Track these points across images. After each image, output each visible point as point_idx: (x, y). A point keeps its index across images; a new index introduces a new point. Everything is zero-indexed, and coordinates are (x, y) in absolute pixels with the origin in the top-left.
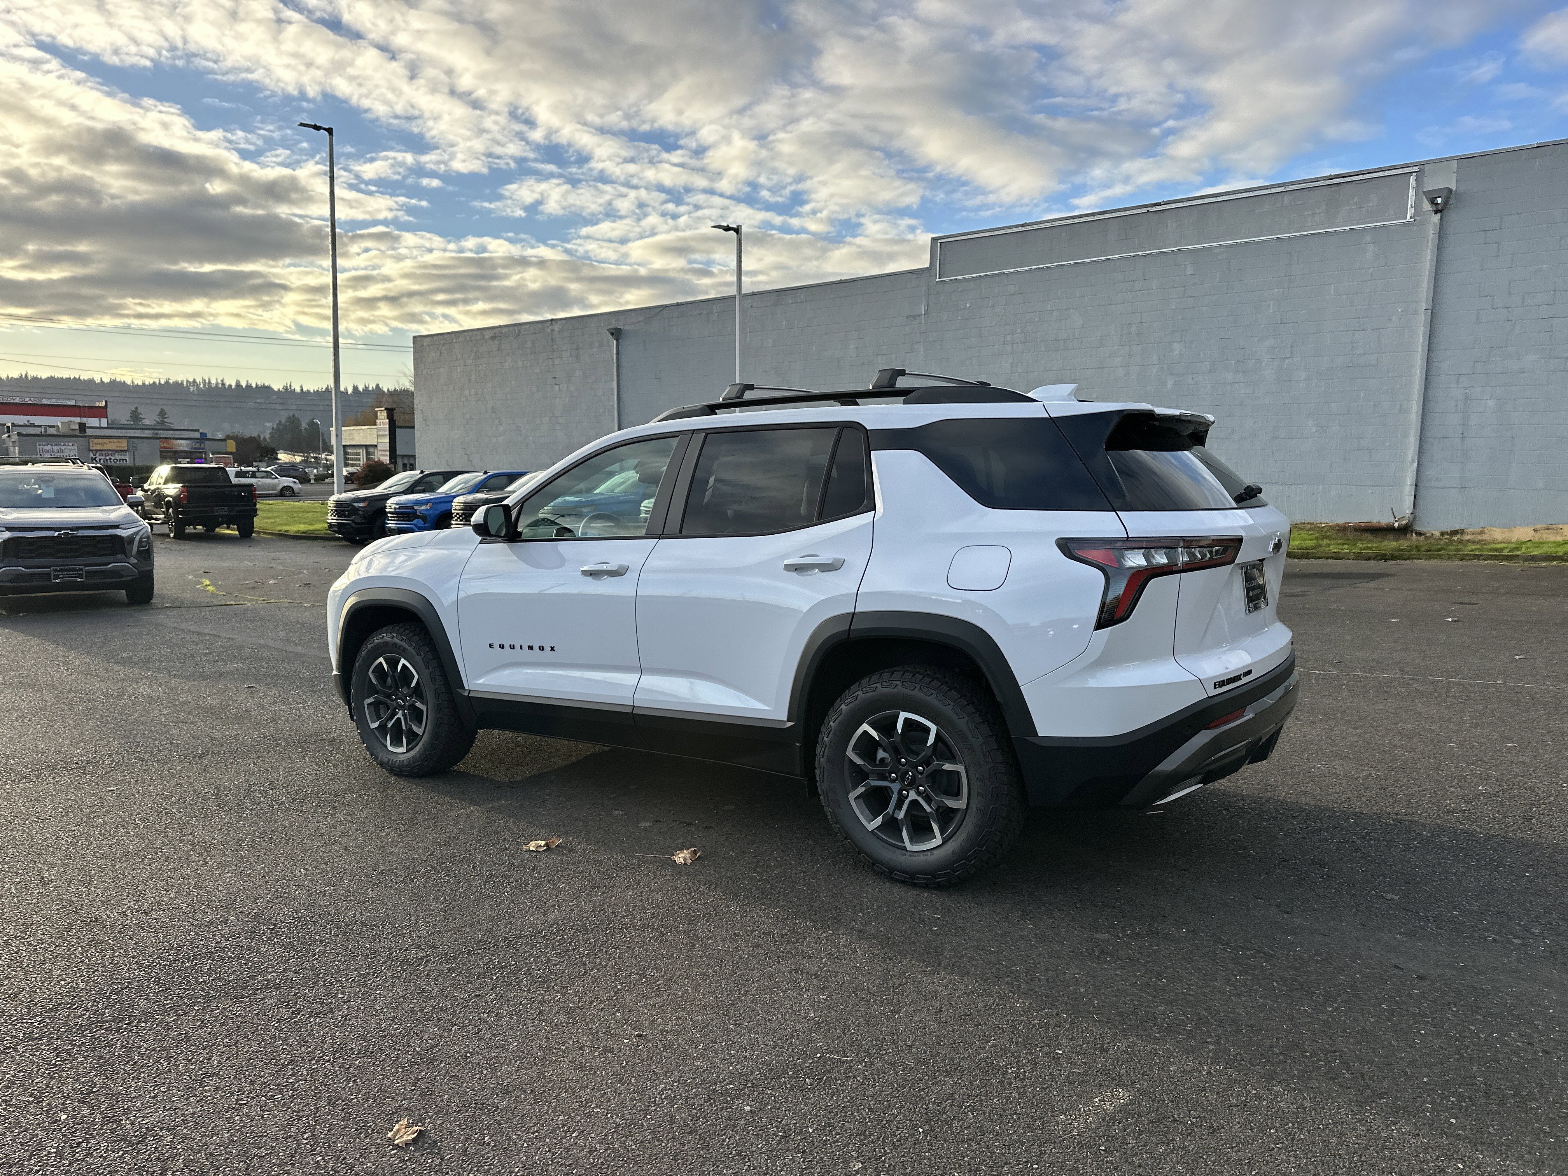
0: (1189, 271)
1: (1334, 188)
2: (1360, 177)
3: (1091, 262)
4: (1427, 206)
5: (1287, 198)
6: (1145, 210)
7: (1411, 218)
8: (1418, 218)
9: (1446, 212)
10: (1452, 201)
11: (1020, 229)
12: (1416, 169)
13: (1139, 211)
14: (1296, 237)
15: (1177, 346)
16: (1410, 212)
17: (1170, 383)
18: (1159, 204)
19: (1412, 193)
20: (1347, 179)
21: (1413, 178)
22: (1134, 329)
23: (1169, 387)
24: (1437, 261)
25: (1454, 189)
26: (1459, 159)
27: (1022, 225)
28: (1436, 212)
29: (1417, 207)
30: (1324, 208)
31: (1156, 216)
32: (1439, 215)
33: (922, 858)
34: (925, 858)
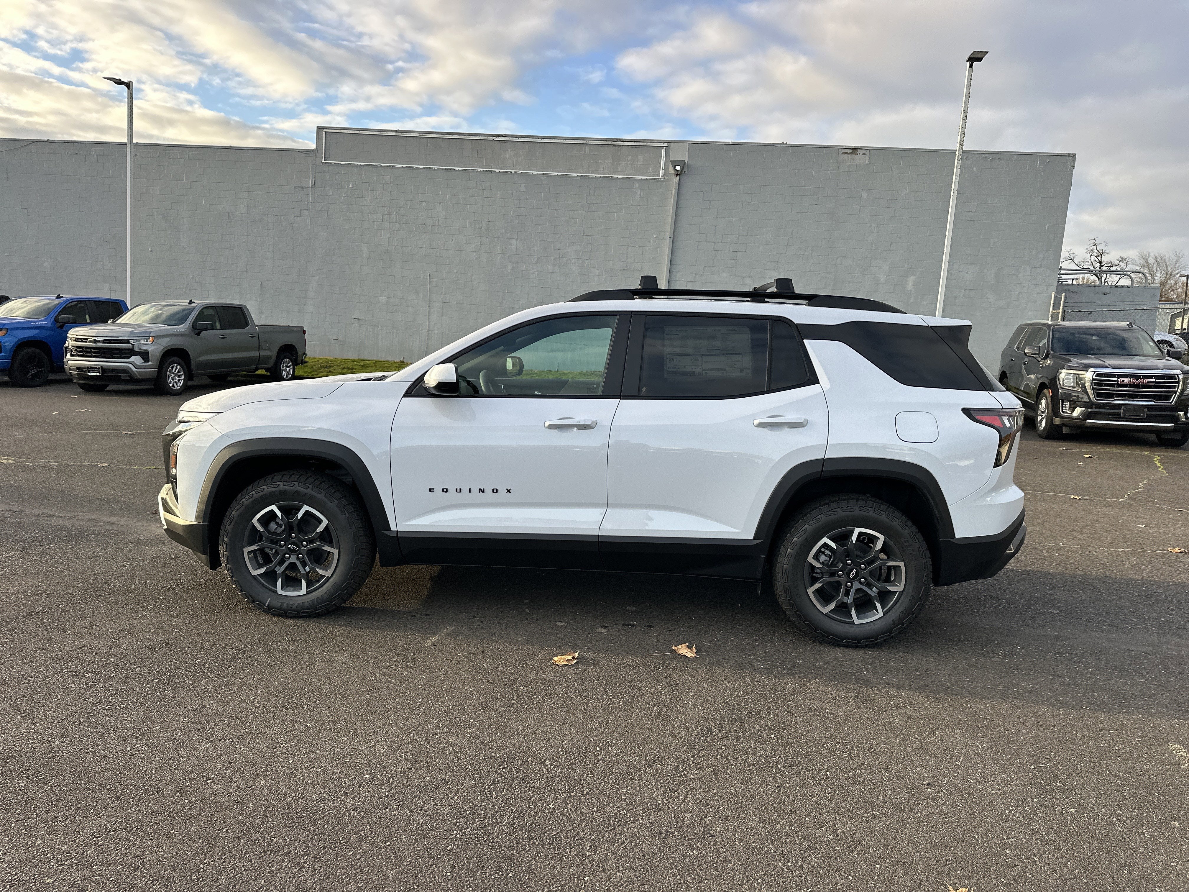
0: (523, 189)
1: (617, 148)
2: (633, 144)
3: (450, 170)
4: (671, 170)
5: (587, 148)
6: (491, 138)
7: (662, 176)
8: (666, 178)
9: (682, 176)
10: (685, 170)
11: (394, 134)
12: (665, 145)
13: (486, 138)
14: (593, 177)
15: (514, 242)
16: (662, 172)
17: (509, 268)
18: (501, 136)
19: (663, 160)
20: (625, 143)
21: (664, 150)
22: (483, 224)
23: (509, 271)
24: (676, 208)
25: (686, 162)
26: (691, 143)
27: (396, 131)
28: (677, 175)
29: (666, 169)
30: (611, 160)
31: (499, 144)
32: (678, 177)
33: (867, 628)
34: (870, 627)
